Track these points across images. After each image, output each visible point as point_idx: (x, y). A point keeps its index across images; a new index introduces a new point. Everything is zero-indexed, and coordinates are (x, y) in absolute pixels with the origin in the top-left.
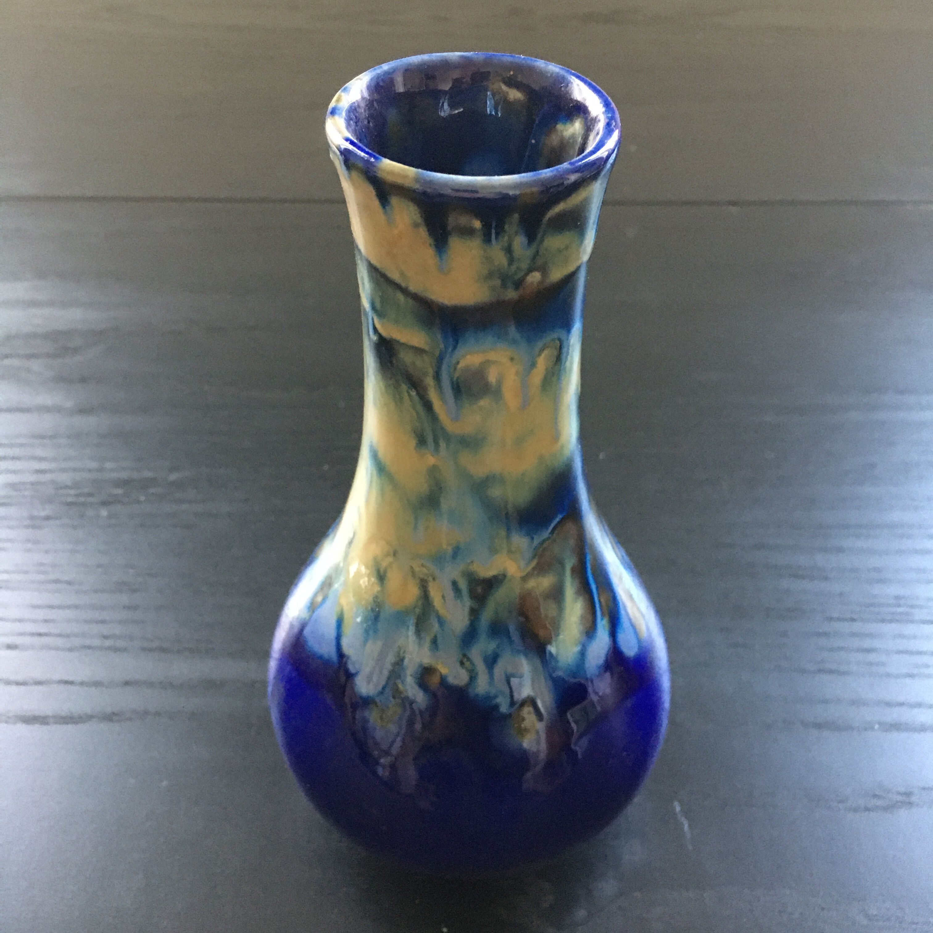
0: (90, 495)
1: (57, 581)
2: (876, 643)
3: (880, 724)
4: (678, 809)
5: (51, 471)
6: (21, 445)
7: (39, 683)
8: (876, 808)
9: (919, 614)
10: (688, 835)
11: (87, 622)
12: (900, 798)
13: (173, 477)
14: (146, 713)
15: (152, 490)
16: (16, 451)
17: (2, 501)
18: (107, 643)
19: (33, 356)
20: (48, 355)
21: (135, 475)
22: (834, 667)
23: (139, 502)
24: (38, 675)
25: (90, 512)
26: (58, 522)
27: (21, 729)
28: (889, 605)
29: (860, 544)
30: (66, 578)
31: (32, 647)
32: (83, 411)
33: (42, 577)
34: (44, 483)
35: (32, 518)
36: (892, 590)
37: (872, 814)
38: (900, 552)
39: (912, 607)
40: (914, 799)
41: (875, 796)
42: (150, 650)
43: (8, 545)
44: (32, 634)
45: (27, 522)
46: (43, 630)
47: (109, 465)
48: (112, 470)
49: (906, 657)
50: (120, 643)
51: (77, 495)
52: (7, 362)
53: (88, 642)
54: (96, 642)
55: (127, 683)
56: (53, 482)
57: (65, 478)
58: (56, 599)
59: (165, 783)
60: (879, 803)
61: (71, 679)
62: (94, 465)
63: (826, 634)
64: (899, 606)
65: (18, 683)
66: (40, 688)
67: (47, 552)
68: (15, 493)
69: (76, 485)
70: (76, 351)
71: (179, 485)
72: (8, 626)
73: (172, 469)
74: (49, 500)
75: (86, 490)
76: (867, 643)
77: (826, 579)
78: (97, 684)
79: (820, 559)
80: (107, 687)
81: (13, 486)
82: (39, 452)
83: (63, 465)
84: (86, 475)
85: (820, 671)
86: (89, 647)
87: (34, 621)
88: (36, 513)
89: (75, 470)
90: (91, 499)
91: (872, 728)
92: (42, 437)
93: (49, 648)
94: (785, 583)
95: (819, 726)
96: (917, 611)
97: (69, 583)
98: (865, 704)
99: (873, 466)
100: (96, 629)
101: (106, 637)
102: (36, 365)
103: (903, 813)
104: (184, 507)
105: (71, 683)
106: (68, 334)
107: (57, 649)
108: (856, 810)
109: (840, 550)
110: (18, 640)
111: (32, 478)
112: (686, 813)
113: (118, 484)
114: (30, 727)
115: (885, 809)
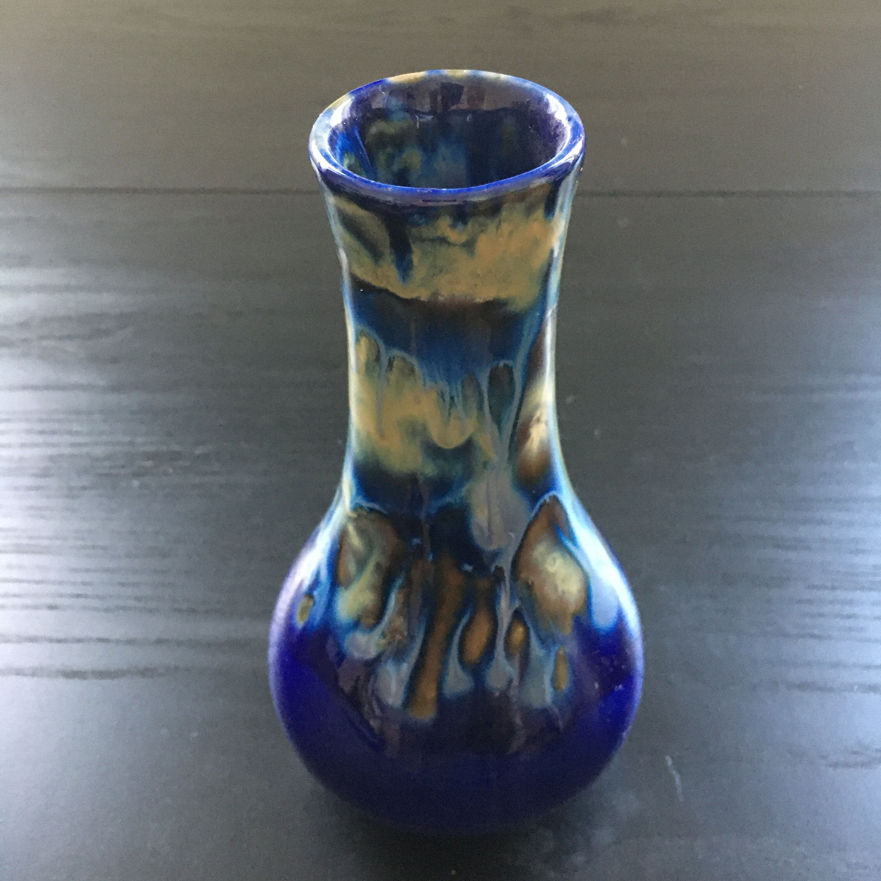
0: (123, 467)
1: (93, 547)
2: (856, 610)
3: (859, 686)
4: (670, 763)
5: (86, 444)
7: (79, 641)
8: (855, 765)
10: (680, 788)
11: (122, 585)
13: (198, 451)
14: (177, 669)
15: (179, 463)
18: (140, 604)
19: (69, 337)
21: (165, 449)
22: (816, 632)
23: (166, 474)
24: (77, 633)
25: (123, 484)
26: (93, 492)
27: (62, 683)
28: (867, 574)
29: (840, 516)
30: (101, 544)
31: (71, 607)
32: (115, 389)
33: (80, 543)
35: (71, 488)
37: (851, 770)
41: (855, 753)
42: (180, 611)
44: (71, 596)
45: (66, 492)
46: (81, 592)
47: (140, 440)
48: (142, 444)
50: (153, 605)
51: (111, 468)
53: (122, 603)
54: (132, 603)
55: (159, 641)
56: (88, 455)
57: (99, 451)
58: (92, 564)
59: (195, 734)
60: (859, 759)
61: (108, 637)
62: (127, 439)
63: (810, 602)
65: (59, 641)
66: (79, 645)
67: (84, 519)
68: (54, 465)
69: (109, 457)
70: (107, 333)
71: (206, 458)
72: (49, 588)
73: (198, 444)
74: (85, 472)
75: (119, 462)
76: (847, 610)
77: (808, 548)
78: (131, 642)
79: (803, 531)
80: (140, 645)
81: (51, 458)
82: (76, 427)
83: (98, 439)
84: (118, 449)
85: (803, 636)
86: (124, 608)
87: (74, 584)
88: (72, 484)
89: (108, 444)
90: (122, 471)
91: (852, 690)
92: (78, 412)
93: (85, 608)
94: (770, 553)
97: (104, 548)
98: (845, 666)
99: (851, 444)
100: (129, 591)
101: (138, 599)
102: (70, 346)
105: (107, 640)
106: (101, 316)
107: (95, 609)
108: (836, 765)
109: (821, 522)
110: (59, 601)
111: (67, 451)
112: (678, 767)
113: (148, 456)
114: (71, 681)
115: (864, 765)
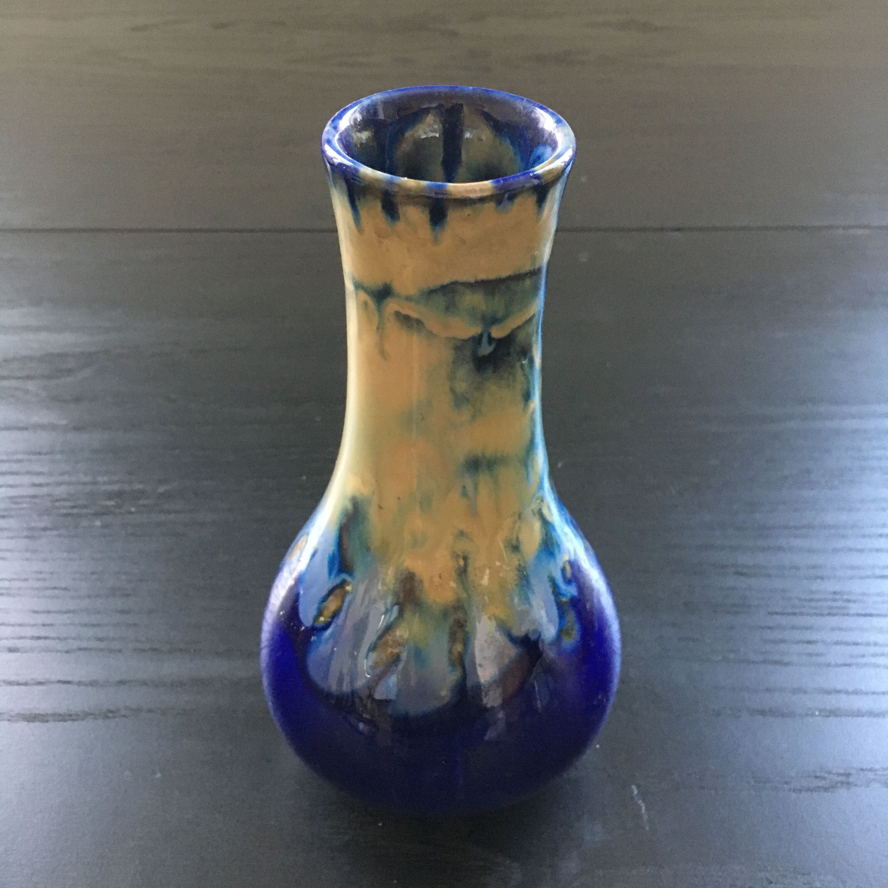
0: (86, 507)
1: (54, 588)
3: (820, 711)
4: (636, 792)
5: (47, 485)
6: (19, 461)
7: (40, 683)
8: (818, 789)
9: (854, 608)
10: (645, 817)
11: (83, 625)
12: (840, 779)
13: (161, 489)
14: (139, 710)
15: (141, 502)
16: (15, 467)
17: (2, 513)
18: (102, 645)
19: (29, 377)
20: (43, 377)
21: (127, 488)
22: (777, 658)
23: (130, 513)
24: (38, 676)
25: (85, 523)
26: (54, 533)
28: (825, 600)
29: (799, 543)
30: (63, 585)
31: (32, 650)
32: (77, 429)
33: (39, 584)
34: (43, 497)
35: (30, 529)
36: (829, 586)
37: (815, 794)
38: (836, 551)
39: (849, 601)
40: (851, 779)
41: (817, 777)
42: (143, 651)
43: (7, 555)
44: (33, 638)
45: (25, 533)
46: (42, 634)
47: (101, 478)
48: (105, 483)
49: (844, 647)
50: (116, 645)
51: (73, 507)
52: (6, 383)
53: (84, 644)
54: (93, 644)
55: (122, 683)
56: (49, 495)
57: (61, 491)
58: (53, 605)
59: (158, 775)
60: (821, 783)
61: (70, 679)
62: (88, 479)
63: (769, 628)
64: (835, 600)
65: (19, 683)
66: (40, 687)
67: (45, 560)
68: (14, 506)
69: (71, 497)
70: (70, 371)
71: (167, 496)
72: (8, 631)
73: (160, 482)
74: (47, 512)
75: (80, 502)
76: (807, 636)
77: (768, 576)
78: (93, 684)
79: (762, 558)
80: (102, 686)
82: (37, 468)
83: (60, 479)
84: (80, 488)
85: (764, 662)
87: (34, 626)
88: (33, 524)
89: (69, 483)
90: (85, 511)
91: (813, 715)
92: (38, 453)
93: (47, 650)
94: (731, 581)
95: (763, 713)
96: (851, 605)
97: (65, 589)
98: (807, 691)
99: (809, 472)
100: (90, 632)
101: (100, 640)
102: (32, 386)
103: (843, 792)
104: (172, 517)
105: (69, 682)
106: (62, 356)
107: (56, 651)
108: (799, 790)
109: (780, 550)
110: (19, 643)
111: (32, 491)
112: (643, 795)
113: (110, 496)
114: (32, 725)
115: (826, 789)
